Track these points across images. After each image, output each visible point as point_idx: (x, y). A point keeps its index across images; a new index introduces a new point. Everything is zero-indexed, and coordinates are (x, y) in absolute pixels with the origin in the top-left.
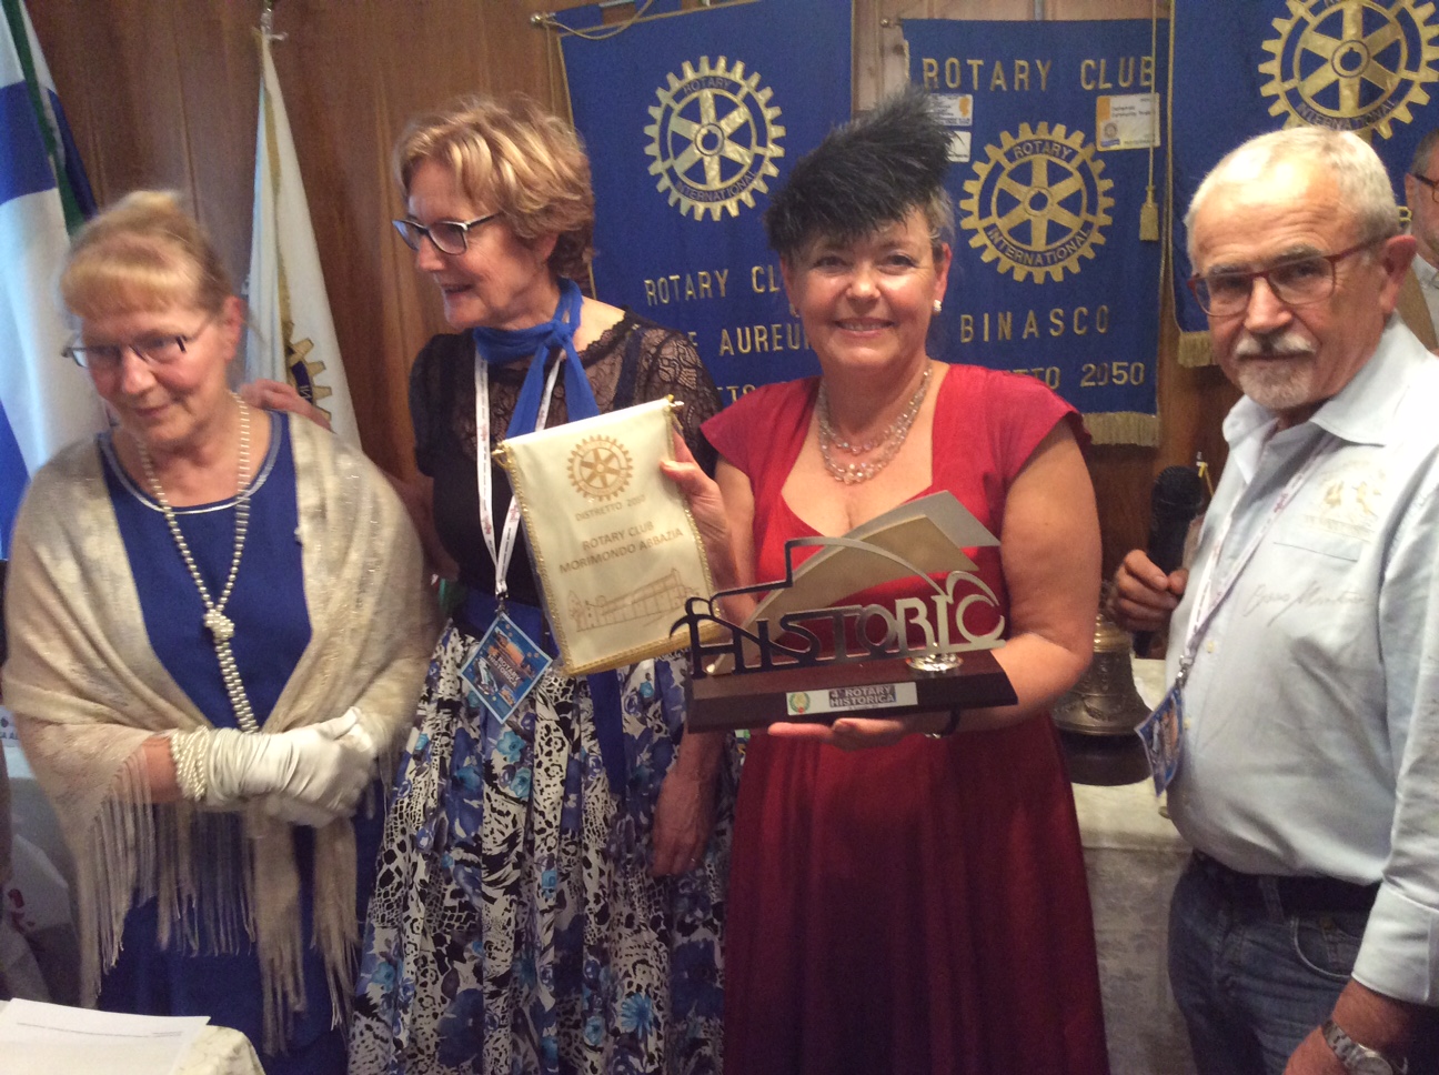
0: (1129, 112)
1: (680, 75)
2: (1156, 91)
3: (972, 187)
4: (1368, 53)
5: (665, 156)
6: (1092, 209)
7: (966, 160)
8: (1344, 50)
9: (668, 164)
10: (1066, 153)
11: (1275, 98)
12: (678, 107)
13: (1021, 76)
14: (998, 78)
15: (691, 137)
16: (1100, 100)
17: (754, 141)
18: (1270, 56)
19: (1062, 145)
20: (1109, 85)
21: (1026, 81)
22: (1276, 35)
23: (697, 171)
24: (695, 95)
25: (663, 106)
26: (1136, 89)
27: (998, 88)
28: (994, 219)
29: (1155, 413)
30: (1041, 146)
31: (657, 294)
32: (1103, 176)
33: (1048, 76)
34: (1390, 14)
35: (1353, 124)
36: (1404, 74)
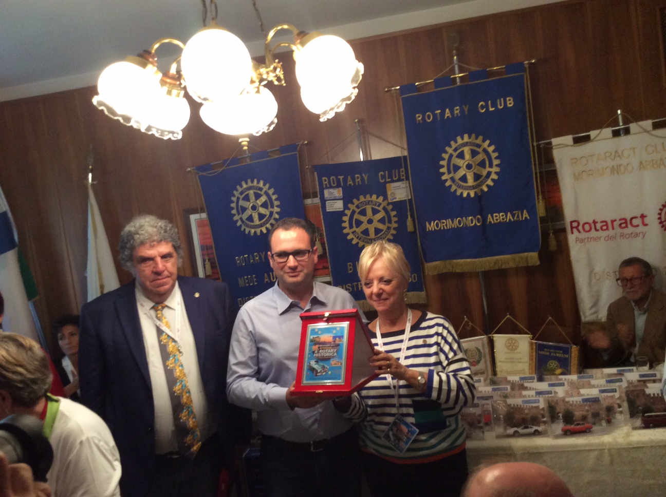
0: (399, 188)
1: (241, 186)
2: (406, 180)
3: (346, 219)
4: (475, 164)
5: (239, 214)
6: (390, 222)
7: (342, 210)
8: (466, 163)
10: (377, 204)
11: (446, 180)
12: (241, 197)
13: (358, 180)
14: (350, 181)
15: (247, 207)
16: (388, 185)
17: (269, 207)
18: (443, 166)
19: (376, 202)
20: (390, 180)
21: (360, 182)
22: (444, 159)
23: (250, 218)
24: (247, 192)
25: (236, 197)
26: (399, 180)
27: (350, 185)
28: (355, 229)
29: (423, 291)
30: (369, 203)
31: (240, 261)
32: (392, 210)
33: (367, 179)
34: (480, 150)
35: (473, 187)
36: (488, 169)
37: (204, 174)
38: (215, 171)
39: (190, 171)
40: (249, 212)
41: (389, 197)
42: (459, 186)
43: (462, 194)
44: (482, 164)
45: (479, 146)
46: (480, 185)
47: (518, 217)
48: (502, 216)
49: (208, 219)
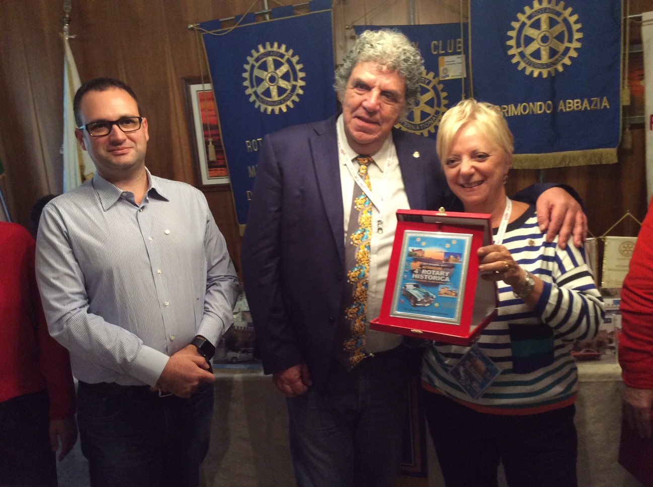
0: (453, 63)
1: (258, 51)
2: (464, 53)
4: (552, 36)
5: (252, 86)
6: (439, 105)
8: (542, 35)
9: (254, 90)
10: (427, 81)
11: (514, 56)
15: (264, 78)
16: (440, 58)
17: (292, 79)
18: (511, 38)
19: (425, 78)
20: (443, 52)
22: (513, 29)
23: (267, 93)
24: (264, 59)
25: (250, 64)
26: (455, 53)
31: (252, 146)
32: (443, 91)
34: (559, 19)
35: (547, 66)
36: (567, 44)
37: (210, 32)
38: (225, 29)
39: (192, 29)
40: (266, 84)
41: (441, 74)
42: (530, 63)
43: (532, 72)
44: (560, 38)
45: (558, 14)
46: (554, 63)
47: (596, 105)
48: (577, 103)
49: (213, 91)
